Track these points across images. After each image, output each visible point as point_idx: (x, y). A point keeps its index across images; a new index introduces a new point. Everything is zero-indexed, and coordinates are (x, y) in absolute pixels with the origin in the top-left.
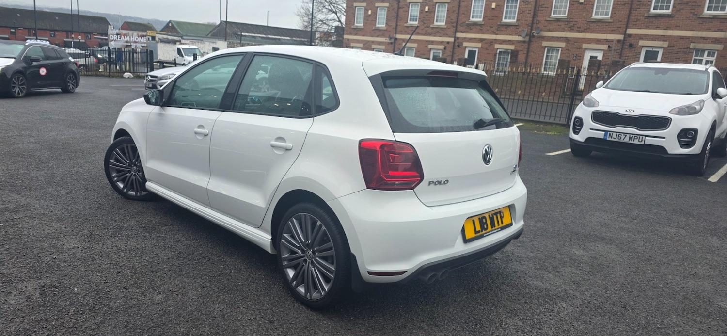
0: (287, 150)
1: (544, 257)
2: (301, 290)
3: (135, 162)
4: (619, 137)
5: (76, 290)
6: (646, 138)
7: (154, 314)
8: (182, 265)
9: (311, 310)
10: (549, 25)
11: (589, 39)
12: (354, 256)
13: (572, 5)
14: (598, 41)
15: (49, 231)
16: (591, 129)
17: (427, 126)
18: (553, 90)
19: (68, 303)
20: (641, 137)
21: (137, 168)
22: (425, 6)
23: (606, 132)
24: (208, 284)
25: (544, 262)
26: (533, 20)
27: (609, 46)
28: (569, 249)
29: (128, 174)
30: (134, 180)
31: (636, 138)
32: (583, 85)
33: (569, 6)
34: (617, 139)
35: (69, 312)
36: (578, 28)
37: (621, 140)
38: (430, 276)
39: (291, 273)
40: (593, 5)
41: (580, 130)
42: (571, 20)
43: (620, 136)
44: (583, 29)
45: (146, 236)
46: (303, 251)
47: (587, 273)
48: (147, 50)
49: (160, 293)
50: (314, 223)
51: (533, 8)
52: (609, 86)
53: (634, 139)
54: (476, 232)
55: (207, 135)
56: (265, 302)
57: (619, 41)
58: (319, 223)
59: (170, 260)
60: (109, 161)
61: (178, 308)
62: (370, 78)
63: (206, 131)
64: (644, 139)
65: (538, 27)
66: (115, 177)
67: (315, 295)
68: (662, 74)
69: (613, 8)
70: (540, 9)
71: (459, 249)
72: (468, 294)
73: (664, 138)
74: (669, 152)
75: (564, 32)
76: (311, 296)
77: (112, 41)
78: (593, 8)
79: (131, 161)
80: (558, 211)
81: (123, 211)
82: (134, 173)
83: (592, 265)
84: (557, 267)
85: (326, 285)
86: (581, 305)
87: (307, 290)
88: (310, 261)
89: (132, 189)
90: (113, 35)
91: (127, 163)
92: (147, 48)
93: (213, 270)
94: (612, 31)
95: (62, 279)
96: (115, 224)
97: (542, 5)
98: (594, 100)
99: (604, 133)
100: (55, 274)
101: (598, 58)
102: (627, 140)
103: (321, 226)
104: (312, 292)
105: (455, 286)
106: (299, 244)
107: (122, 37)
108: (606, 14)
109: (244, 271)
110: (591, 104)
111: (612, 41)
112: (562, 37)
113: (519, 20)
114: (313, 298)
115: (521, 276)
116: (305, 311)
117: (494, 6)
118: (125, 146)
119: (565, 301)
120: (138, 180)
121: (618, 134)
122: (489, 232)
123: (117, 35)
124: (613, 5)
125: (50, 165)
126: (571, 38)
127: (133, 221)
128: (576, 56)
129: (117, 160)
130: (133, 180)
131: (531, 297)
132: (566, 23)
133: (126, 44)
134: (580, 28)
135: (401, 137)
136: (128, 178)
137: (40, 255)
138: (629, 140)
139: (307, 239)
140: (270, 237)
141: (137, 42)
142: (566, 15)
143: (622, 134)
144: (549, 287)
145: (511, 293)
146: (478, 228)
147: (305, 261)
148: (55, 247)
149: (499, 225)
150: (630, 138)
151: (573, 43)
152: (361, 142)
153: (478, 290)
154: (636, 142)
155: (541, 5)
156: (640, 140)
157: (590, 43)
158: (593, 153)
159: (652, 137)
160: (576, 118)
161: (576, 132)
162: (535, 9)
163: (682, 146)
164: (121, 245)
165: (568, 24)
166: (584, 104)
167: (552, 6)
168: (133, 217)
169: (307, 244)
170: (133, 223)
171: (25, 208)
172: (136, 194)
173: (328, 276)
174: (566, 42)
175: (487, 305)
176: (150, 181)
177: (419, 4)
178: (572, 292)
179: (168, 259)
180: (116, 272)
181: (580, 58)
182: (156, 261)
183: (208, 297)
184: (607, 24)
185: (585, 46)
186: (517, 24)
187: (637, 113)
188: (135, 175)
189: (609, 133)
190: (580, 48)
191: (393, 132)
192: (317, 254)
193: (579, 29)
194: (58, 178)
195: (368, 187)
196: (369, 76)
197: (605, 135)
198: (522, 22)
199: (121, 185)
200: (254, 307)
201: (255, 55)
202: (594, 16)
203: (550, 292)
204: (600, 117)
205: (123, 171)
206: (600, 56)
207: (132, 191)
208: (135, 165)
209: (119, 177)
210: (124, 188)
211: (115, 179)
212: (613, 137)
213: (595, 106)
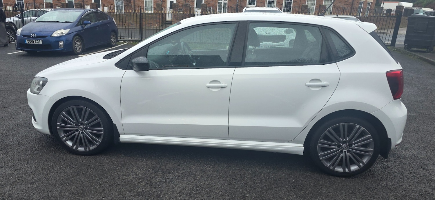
3: (82, 121)
21: (83, 126)
29: (76, 133)
66: (63, 137)
79: (77, 121)
82: (81, 131)
89: (81, 145)
91: (74, 123)
118: (70, 108)
120: (86, 137)
129: (64, 122)
130: (81, 137)
136: (76, 136)
172: (85, 149)
188: (82, 133)
199: (70, 144)
205: (71, 131)
207: (81, 147)
208: (82, 124)
209: (68, 136)
210: (73, 146)
211: (64, 139)
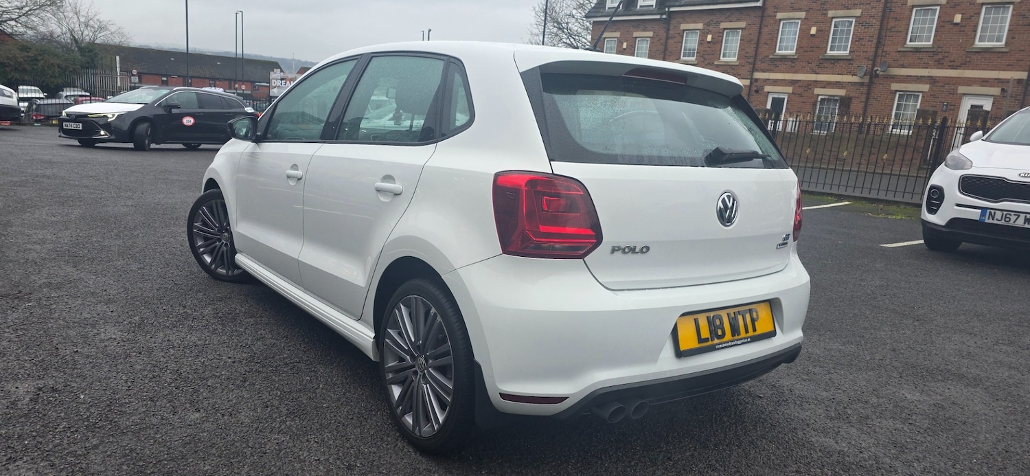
0: (396, 194)
1: (847, 400)
2: (409, 420)
3: (227, 226)
4: (1006, 217)
5: (82, 397)
7: (176, 441)
10: (903, 58)
11: (969, 78)
12: (479, 368)
13: (941, 26)
14: (985, 82)
15: (89, 316)
16: (958, 205)
17: (614, 153)
18: (908, 157)
19: (62, 415)
21: (228, 234)
22: (708, 33)
23: (984, 209)
25: (845, 408)
26: (876, 52)
27: (1003, 90)
28: (895, 390)
29: (218, 243)
30: (225, 253)
33: (936, 29)
34: (1003, 221)
35: (56, 429)
36: (950, 61)
37: (1011, 223)
38: (612, 410)
39: (396, 391)
40: (976, 26)
41: (939, 206)
42: (940, 50)
43: (1008, 216)
44: (958, 64)
45: (216, 330)
46: (412, 356)
47: (922, 431)
49: (199, 411)
50: (427, 311)
51: (877, 32)
52: (992, 138)
54: (700, 340)
55: (301, 179)
56: (352, 437)
57: (1019, 81)
58: (433, 310)
59: (236, 364)
60: (193, 223)
61: (215, 434)
62: (522, 75)
63: (299, 173)
65: (886, 62)
66: (201, 247)
67: (426, 431)
69: (1009, 30)
70: (888, 34)
71: (666, 365)
72: (695, 450)
75: (927, 68)
76: (420, 431)
77: (275, 87)
78: (975, 31)
79: (221, 224)
80: (886, 329)
81: (202, 294)
82: (225, 242)
83: (933, 419)
84: (867, 417)
85: (441, 417)
87: (416, 420)
88: (421, 374)
89: (223, 264)
90: (277, 80)
91: (216, 227)
93: (292, 383)
94: (1008, 65)
95: (71, 381)
96: (181, 311)
97: (892, 27)
98: (964, 159)
99: (980, 211)
100: (65, 374)
101: (984, 108)
102: (1020, 223)
103: (435, 316)
104: (422, 424)
105: (676, 434)
106: (407, 344)
107: (288, 82)
108: (999, 40)
109: (339, 388)
110: (958, 165)
111: (1007, 81)
112: (924, 77)
113: (854, 51)
114: (422, 434)
115: (798, 427)
117: (813, 31)
118: (214, 203)
121: (1005, 213)
122: (728, 342)
123: (282, 79)
124: (1010, 25)
126: (940, 77)
127: (209, 309)
128: (946, 105)
129: (205, 224)
130: (223, 251)
131: (809, 463)
132: (932, 54)
134: (954, 61)
135: (564, 168)
136: (217, 250)
137: (59, 346)
138: (1025, 223)
139: (417, 337)
140: (373, 335)
142: (931, 43)
143: (1012, 214)
145: (775, 455)
146: (705, 333)
147: (416, 373)
148: (85, 336)
149: (747, 331)
151: (942, 84)
152: (497, 175)
153: (715, 445)
155: (889, 27)
157: (971, 85)
158: (964, 245)
160: (932, 187)
161: (933, 209)
162: (880, 34)
164: (174, 338)
165: (934, 56)
166: (946, 165)
167: (908, 29)
168: (211, 303)
169: (418, 346)
171: (72, 285)
172: (227, 272)
173: (444, 400)
174: (930, 84)
175: (725, 470)
176: (241, 252)
177: (698, 31)
179: (234, 362)
180: (151, 376)
181: (956, 108)
182: (213, 365)
183: (267, 422)
184: (1000, 55)
185: (961, 89)
186: (850, 58)
188: (226, 245)
189: (988, 211)
190: (953, 92)
191: (550, 160)
192: (430, 361)
193: (952, 64)
194: (137, 250)
195: (505, 252)
196: (521, 72)
197: (983, 215)
198: (858, 54)
199: (208, 259)
200: (331, 442)
201: (372, 57)
202: (978, 44)
203: (847, 459)
204: (971, 185)
205: (211, 238)
206: (987, 105)
207: (220, 267)
208: (227, 230)
209: (206, 247)
210: (212, 263)
211: (201, 250)
212: (995, 218)
213: (965, 167)
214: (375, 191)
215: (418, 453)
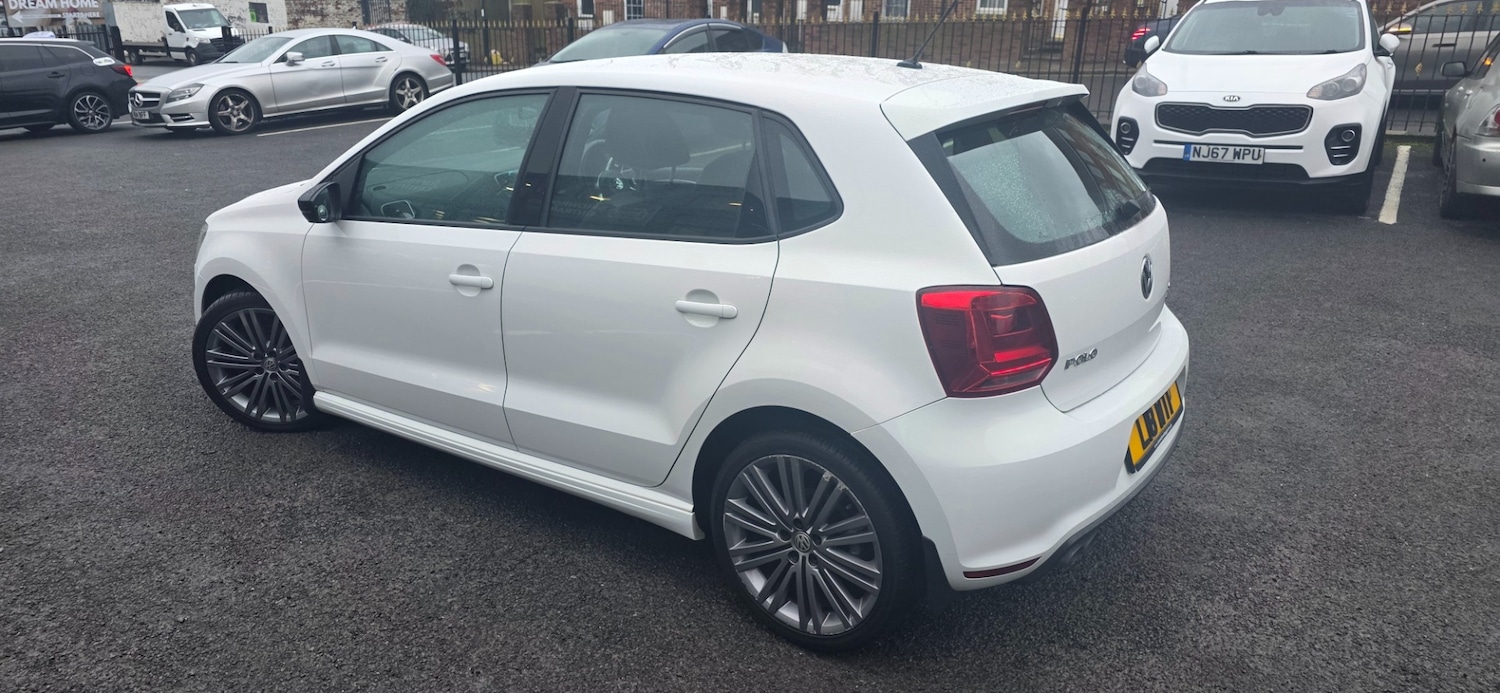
0: (723, 318)
2: (790, 614)
3: (272, 346)
4: (1213, 153)
6: (1267, 150)
8: (484, 589)
9: (818, 657)
12: (931, 545)
16: (1156, 142)
17: (1050, 240)
18: (1006, 45)
20: (1257, 149)
21: (276, 360)
23: (1187, 144)
24: (569, 629)
29: (257, 376)
30: (274, 389)
31: (1247, 152)
32: (1063, 29)
34: (1210, 157)
37: (1219, 160)
39: (757, 582)
41: (1133, 144)
43: (1215, 151)
45: (361, 526)
46: (785, 534)
48: (104, 26)
50: (811, 478)
52: (1173, 47)
53: (1244, 154)
54: (1144, 445)
55: (491, 288)
56: (715, 654)
58: (827, 475)
59: (453, 580)
60: (204, 351)
62: (913, 144)
63: (484, 279)
64: (1262, 153)
66: (224, 386)
67: (829, 625)
68: (1273, 14)
71: (1125, 485)
73: (1300, 148)
74: (1311, 175)
76: (817, 626)
77: (15, 12)
79: (260, 346)
81: (270, 465)
82: (270, 373)
85: (857, 605)
86: (1315, 546)
87: (805, 614)
88: (807, 555)
89: (271, 405)
91: (251, 351)
92: (103, 22)
96: (272, 504)
98: (1155, 80)
99: (1183, 147)
102: (1229, 158)
103: (832, 484)
104: (820, 618)
106: (773, 520)
107: (40, 1)
109: (628, 581)
114: (822, 632)
116: (807, 660)
118: (241, 313)
119: (1283, 542)
120: (284, 387)
121: (1212, 147)
122: (1158, 438)
125: (26, 363)
127: (309, 489)
129: (225, 348)
133: (50, 16)
135: (1010, 274)
136: (258, 385)
137: (142, 618)
138: (1234, 158)
139: (796, 508)
140: (691, 507)
141: (76, 10)
143: (1220, 147)
144: (1236, 514)
146: (1146, 437)
147: (794, 555)
149: (1168, 416)
150: (1237, 154)
152: (920, 294)
154: (1248, 160)
156: (1256, 156)
159: (1277, 149)
160: (1122, 120)
161: (1125, 149)
163: (1334, 161)
166: (1135, 89)
168: (301, 477)
169: (797, 519)
170: (309, 493)
171: (30, 492)
172: (283, 417)
173: (859, 585)
175: (1147, 578)
176: (323, 389)
178: (1284, 519)
179: (447, 578)
180: (348, 633)
182: (422, 590)
183: (588, 664)
187: (1245, 102)
188: (274, 376)
189: (1193, 146)
191: (992, 266)
192: (824, 540)
194: (64, 398)
195: (950, 394)
196: (907, 139)
197: (1187, 151)
199: (243, 403)
200: (697, 671)
201: (582, 94)
203: (1246, 526)
204: (1173, 115)
205: (245, 370)
207: (270, 412)
208: (272, 354)
209: (234, 385)
210: (250, 408)
211: (226, 390)
212: (1201, 154)
213: (1160, 92)
214: (675, 311)
215: (815, 656)
